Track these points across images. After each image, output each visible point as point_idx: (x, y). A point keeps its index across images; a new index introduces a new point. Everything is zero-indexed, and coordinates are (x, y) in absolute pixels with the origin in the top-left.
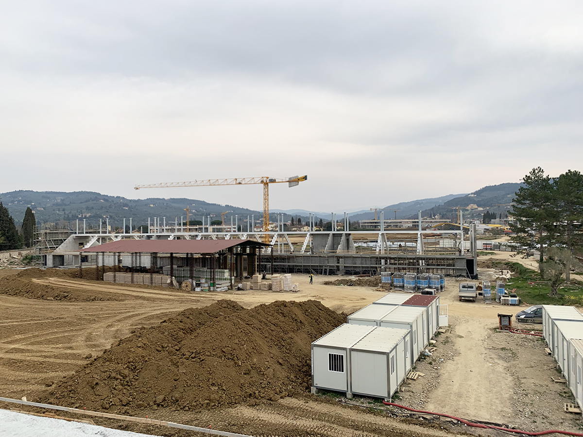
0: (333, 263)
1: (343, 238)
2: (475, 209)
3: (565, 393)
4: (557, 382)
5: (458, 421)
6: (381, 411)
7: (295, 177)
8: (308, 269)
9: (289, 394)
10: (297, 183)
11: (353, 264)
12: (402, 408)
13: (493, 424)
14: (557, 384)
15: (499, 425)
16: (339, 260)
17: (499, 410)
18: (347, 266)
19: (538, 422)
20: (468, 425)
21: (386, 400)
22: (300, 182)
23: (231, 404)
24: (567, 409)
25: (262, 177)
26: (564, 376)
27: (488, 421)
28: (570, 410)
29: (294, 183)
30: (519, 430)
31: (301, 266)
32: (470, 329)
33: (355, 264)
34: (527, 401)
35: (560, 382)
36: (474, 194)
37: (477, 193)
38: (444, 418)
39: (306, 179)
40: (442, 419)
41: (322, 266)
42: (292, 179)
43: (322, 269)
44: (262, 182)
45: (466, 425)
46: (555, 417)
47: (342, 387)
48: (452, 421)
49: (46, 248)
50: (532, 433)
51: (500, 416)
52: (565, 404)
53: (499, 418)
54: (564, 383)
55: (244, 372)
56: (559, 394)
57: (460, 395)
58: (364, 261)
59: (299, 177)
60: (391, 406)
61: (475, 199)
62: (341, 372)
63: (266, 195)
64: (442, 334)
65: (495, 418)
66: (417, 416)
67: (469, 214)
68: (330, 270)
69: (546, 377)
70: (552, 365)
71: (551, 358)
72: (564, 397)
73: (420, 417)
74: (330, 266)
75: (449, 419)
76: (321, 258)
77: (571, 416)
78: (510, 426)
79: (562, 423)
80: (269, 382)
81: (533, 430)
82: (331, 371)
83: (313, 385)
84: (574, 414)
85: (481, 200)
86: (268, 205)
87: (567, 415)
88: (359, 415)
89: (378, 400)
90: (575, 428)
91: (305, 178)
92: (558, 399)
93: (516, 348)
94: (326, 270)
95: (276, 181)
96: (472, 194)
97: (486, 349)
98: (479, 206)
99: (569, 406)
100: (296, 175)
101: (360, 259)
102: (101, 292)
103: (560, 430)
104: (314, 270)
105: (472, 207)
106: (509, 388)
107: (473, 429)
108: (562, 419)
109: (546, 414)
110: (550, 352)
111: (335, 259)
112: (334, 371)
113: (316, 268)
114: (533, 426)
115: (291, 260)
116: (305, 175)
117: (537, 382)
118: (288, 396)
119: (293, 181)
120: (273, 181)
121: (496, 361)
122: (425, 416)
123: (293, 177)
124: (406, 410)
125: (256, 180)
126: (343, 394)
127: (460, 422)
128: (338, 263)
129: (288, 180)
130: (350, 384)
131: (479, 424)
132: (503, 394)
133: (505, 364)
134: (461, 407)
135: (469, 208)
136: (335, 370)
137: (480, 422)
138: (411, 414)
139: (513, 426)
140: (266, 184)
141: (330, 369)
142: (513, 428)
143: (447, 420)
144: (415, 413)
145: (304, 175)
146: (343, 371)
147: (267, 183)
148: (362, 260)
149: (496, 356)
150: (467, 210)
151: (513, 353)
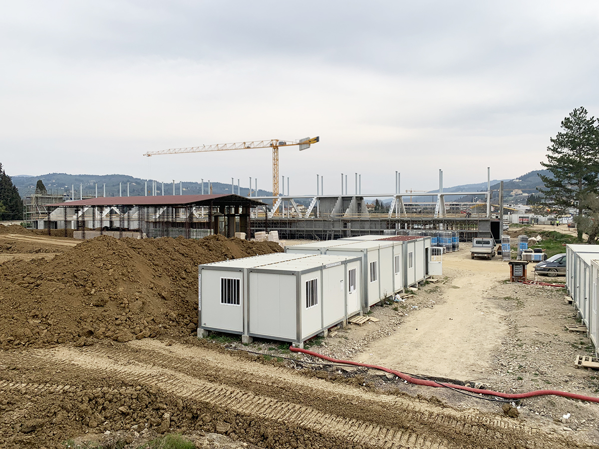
0: (339, 228)
1: (353, 201)
2: (520, 194)
3: (582, 343)
4: (573, 331)
5: (396, 375)
6: (281, 359)
7: (307, 139)
8: (311, 235)
9: (151, 335)
10: (308, 146)
11: (361, 229)
12: (315, 356)
13: (451, 381)
14: (572, 334)
15: (459, 383)
16: (346, 224)
17: (469, 363)
18: (354, 231)
19: (525, 379)
20: (410, 382)
21: (294, 345)
22: (311, 144)
23: (49, 343)
24: (580, 363)
25: (272, 140)
26: (584, 324)
27: (444, 377)
28: (584, 363)
29: (305, 145)
30: (490, 390)
31: (303, 231)
32: (472, 281)
33: (364, 228)
34: (518, 353)
35: (578, 331)
36: (519, 179)
37: (523, 178)
38: (375, 371)
39: (318, 141)
40: (371, 372)
41: (326, 231)
42: (303, 141)
43: (326, 235)
44: (272, 145)
45: (406, 382)
46: (558, 373)
47: (235, 327)
48: (385, 376)
49: (38, 213)
50: (512, 395)
51: (467, 371)
52: (578, 357)
53: (464, 373)
54: (584, 332)
55: (95, 303)
56: (572, 345)
57: (417, 345)
58: (373, 226)
59: (311, 138)
60: (299, 353)
61: (520, 184)
62: (236, 305)
63: (276, 160)
64: (431, 284)
65: (459, 373)
66: (334, 368)
67: (512, 200)
68: (334, 235)
69: (557, 326)
70: (571, 314)
71: (572, 307)
72: (580, 349)
73: (337, 370)
74: (335, 231)
75: (381, 373)
76: (326, 222)
77: (586, 373)
78: (477, 384)
79: (567, 381)
80: (129, 318)
81: (514, 390)
82: (224, 304)
83: (201, 325)
84: (589, 369)
85: (527, 186)
86: (278, 171)
87: (578, 371)
88: (238, 364)
89: (284, 344)
90: (587, 390)
91: (317, 139)
92: (569, 350)
93: (525, 297)
94: (331, 235)
95: (287, 144)
96: (517, 179)
97: (483, 298)
98: (524, 192)
99: (584, 359)
100: (307, 137)
101: (369, 223)
102: (50, 245)
103: (560, 391)
104: (317, 235)
105: (517, 193)
106: (498, 338)
107: (416, 387)
108: (569, 376)
109: (543, 369)
110: (572, 300)
111: (342, 224)
112: (227, 304)
113: (320, 233)
114: (515, 384)
115: (293, 224)
116: (317, 136)
117: (541, 331)
118: (150, 336)
119: (304, 144)
120: (283, 144)
121: (492, 310)
122: (345, 368)
123: (304, 139)
124: (320, 360)
125: (265, 143)
126: (237, 337)
127: (397, 377)
128: (345, 227)
129: (298, 142)
130: (247, 323)
131: (428, 381)
132: (485, 344)
133: (504, 313)
134: (410, 358)
135: (513, 193)
136: (229, 302)
137: (431, 378)
138: (325, 366)
139: (482, 384)
140: (276, 148)
141: (222, 302)
142: (481, 388)
143: (377, 374)
144: (332, 363)
145: (315, 136)
146: (238, 303)
147: (276, 146)
148: (371, 224)
149: (494, 305)
150: (511, 196)
151: (519, 302)
